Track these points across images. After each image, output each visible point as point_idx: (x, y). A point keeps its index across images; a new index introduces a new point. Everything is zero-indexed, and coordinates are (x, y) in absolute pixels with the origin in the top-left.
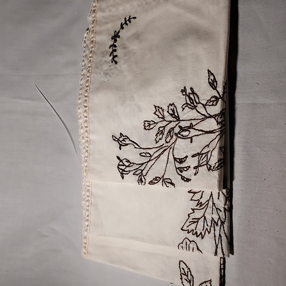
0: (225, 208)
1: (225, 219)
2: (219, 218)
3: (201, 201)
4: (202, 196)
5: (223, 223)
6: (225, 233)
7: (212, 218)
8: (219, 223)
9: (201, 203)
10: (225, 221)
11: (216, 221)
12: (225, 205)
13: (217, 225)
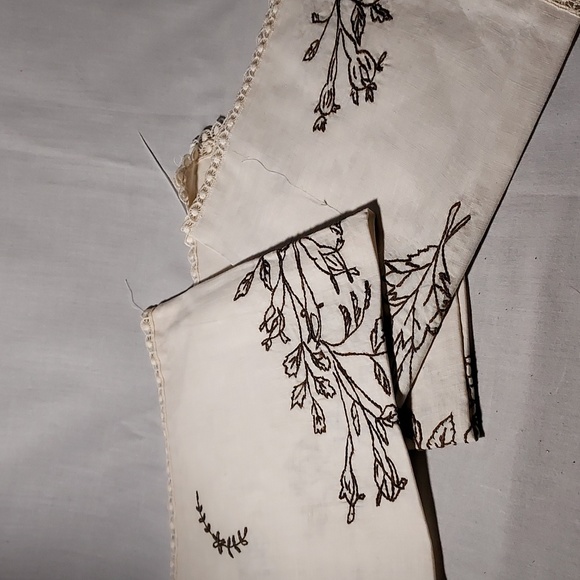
0: (428, 327)
1: (421, 345)
2: (412, 338)
3: (397, 290)
4: (402, 282)
5: (414, 349)
6: (411, 368)
7: (402, 332)
8: (408, 347)
9: (396, 293)
10: (418, 348)
11: (405, 340)
12: (431, 321)
13: (404, 347)
